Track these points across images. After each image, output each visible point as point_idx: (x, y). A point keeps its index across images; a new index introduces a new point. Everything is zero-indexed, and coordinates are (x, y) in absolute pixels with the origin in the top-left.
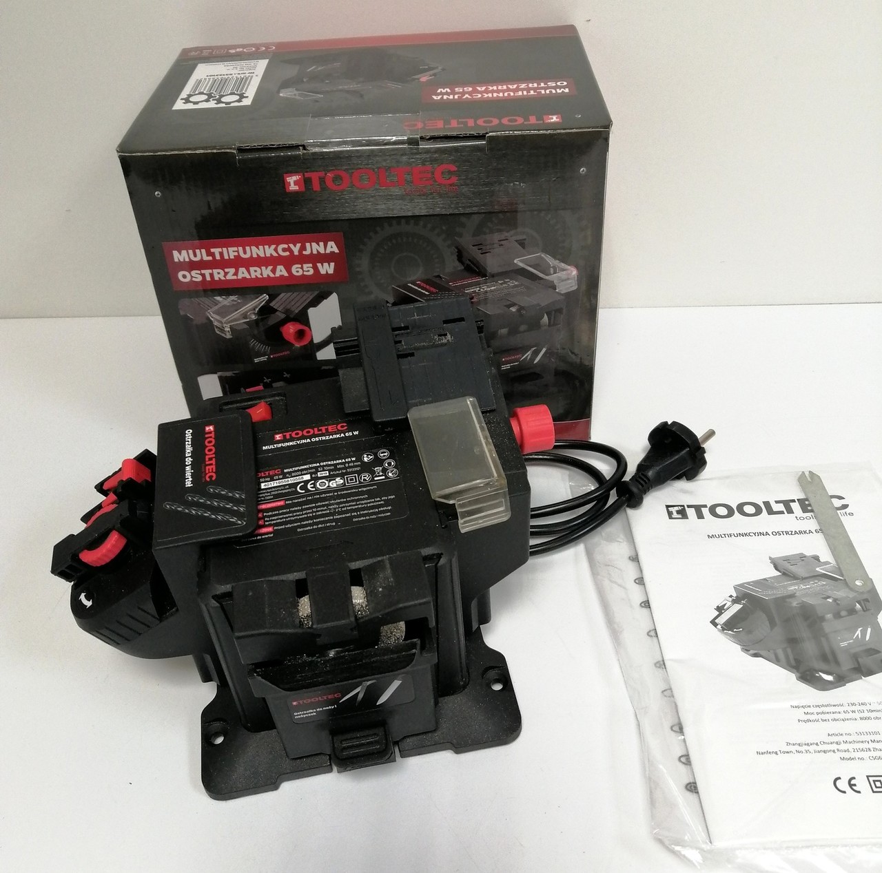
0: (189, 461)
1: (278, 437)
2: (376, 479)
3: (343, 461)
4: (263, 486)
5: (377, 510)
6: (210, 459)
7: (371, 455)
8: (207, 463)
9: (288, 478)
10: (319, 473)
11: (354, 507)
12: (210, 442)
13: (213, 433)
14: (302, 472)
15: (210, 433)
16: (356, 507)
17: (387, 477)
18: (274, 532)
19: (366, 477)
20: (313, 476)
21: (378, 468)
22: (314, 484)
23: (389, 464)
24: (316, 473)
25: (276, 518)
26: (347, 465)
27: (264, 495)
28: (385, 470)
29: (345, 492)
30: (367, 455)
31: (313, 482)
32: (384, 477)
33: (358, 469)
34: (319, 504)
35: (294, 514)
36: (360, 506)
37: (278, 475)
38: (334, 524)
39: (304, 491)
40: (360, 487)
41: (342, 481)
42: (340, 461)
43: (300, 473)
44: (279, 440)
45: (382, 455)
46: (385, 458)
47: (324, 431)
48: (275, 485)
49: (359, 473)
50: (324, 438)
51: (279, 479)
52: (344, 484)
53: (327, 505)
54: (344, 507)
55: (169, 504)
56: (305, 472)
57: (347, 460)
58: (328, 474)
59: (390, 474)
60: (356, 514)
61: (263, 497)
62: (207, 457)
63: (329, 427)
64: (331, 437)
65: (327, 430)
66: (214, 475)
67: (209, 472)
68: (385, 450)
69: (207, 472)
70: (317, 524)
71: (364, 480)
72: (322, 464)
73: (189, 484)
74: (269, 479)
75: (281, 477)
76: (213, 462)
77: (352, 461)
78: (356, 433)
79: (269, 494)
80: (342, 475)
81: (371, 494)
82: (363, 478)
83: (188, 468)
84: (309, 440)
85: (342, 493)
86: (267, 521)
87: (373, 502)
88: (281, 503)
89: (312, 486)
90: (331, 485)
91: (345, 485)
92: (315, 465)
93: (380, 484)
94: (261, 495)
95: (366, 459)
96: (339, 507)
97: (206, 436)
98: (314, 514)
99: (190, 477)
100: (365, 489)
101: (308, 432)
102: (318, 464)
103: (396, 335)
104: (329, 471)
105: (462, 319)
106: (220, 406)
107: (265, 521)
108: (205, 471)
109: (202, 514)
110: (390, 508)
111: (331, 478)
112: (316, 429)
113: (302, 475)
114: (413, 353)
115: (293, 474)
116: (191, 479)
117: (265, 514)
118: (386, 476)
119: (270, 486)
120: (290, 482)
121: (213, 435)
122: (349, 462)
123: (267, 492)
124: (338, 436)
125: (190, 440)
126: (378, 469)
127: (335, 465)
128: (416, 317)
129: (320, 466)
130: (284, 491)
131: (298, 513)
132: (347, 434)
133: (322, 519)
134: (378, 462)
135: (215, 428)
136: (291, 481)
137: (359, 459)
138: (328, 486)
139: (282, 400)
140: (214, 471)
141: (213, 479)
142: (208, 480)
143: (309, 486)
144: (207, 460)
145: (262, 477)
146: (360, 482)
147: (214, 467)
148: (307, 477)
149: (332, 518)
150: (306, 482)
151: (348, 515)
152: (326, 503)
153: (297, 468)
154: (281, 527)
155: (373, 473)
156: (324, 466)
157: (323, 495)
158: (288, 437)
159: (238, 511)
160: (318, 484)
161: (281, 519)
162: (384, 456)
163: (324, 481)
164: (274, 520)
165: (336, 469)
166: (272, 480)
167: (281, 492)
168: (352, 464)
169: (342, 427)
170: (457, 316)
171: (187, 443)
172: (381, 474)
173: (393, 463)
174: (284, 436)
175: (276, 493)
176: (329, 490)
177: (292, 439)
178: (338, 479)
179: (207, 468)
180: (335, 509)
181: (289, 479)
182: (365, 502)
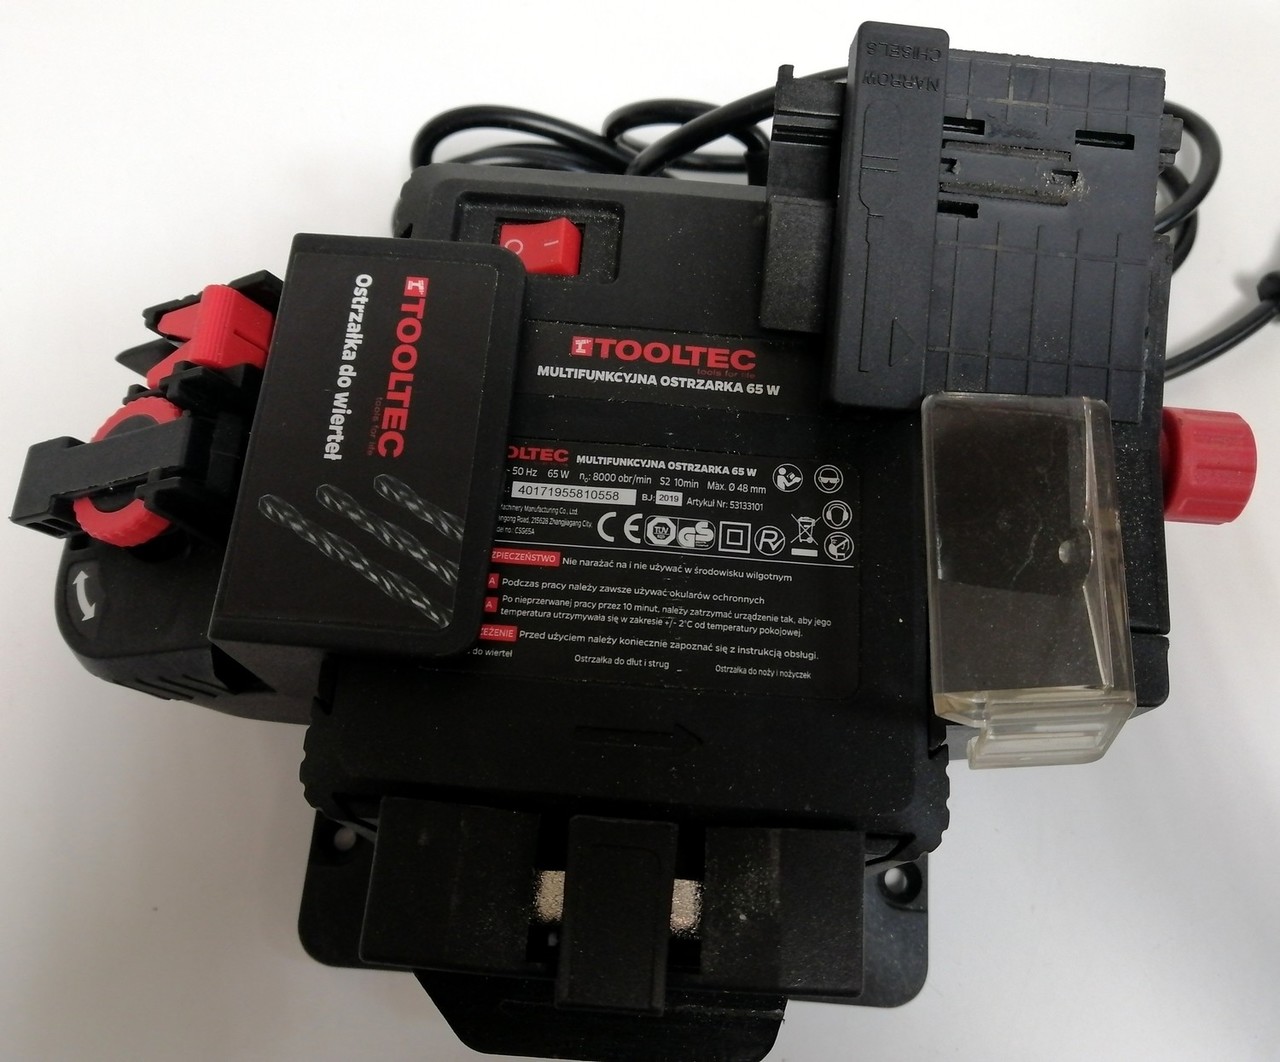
0: (346, 375)
1: (581, 345)
2: (795, 552)
3: (726, 470)
4: (517, 490)
5: (780, 654)
6: (400, 386)
7: (797, 475)
8: (391, 396)
9: (581, 483)
10: (658, 493)
11: (724, 628)
12: (409, 330)
13: (422, 302)
14: (617, 478)
15: (415, 300)
16: (730, 628)
17: (823, 556)
18: (518, 644)
19: (771, 538)
20: (644, 497)
21: (806, 519)
22: (642, 524)
23: (837, 514)
24: (651, 489)
25: (528, 601)
26: (732, 487)
27: (513, 519)
28: (821, 532)
29: (712, 572)
30: (789, 470)
31: (639, 516)
32: (814, 553)
33: (757, 507)
34: (641, 591)
35: (577, 604)
36: (740, 628)
37: (560, 467)
38: (666, 666)
39: (611, 539)
40: (753, 567)
41: (709, 536)
42: (718, 470)
43: (611, 477)
44: (580, 357)
45: (824, 480)
46: (829, 491)
47: (696, 362)
48: (547, 496)
49: (758, 520)
50: (691, 383)
51: (560, 481)
52: (712, 547)
53: (662, 602)
54: (699, 619)
55: (274, 504)
56: (625, 479)
57: (735, 471)
58: (679, 503)
59: (833, 549)
60: (725, 649)
61: (509, 524)
62: (394, 377)
63: (712, 352)
64: (710, 385)
65: (704, 357)
66: (399, 439)
67: (389, 429)
68: (833, 467)
69: (385, 426)
70: (627, 651)
71: (766, 547)
72: (672, 465)
73: (332, 452)
74: (533, 473)
75: (565, 475)
76: (405, 397)
77: (745, 479)
78: (773, 390)
79: (525, 520)
80: (713, 517)
81: (778, 599)
82: (763, 540)
83: (341, 399)
84: (653, 380)
85: (706, 572)
86: (507, 605)
87: (775, 625)
88: (549, 559)
89: (636, 528)
90: (681, 540)
91: (714, 550)
92: (653, 464)
93: (801, 570)
94: (506, 519)
95: (781, 483)
96: (688, 617)
97: (405, 307)
98: (624, 620)
99: (339, 429)
100: (762, 577)
101: (657, 353)
102: (662, 465)
103: (945, 141)
104: (688, 493)
105: (1128, 142)
106: (458, 202)
107: (502, 605)
108: (380, 422)
109: (347, 561)
110: (812, 657)
111: (685, 516)
112: (677, 349)
113: (617, 485)
114: (976, 207)
115: (596, 477)
116: (339, 437)
117: (505, 581)
118: (821, 553)
119: (533, 496)
120: (584, 500)
121: (420, 309)
122: (738, 480)
123: (524, 514)
124: (727, 387)
125: (361, 308)
126: (805, 522)
127: (704, 478)
128: (1011, 101)
129: (666, 472)
130: (564, 523)
131: (586, 605)
132: (750, 388)
133: (641, 643)
134: (810, 499)
135: (429, 288)
136: (587, 495)
137: (766, 478)
138: (675, 542)
139: (612, 222)
140: (403, 427)
141: (397, 453)
142: (383, 452)
143: (629, 528)
144: (392, 386)
145: (519, 462)
146: (754, 553)
147: (404, 413)
148: (628, 497)
149: (664, 644)
150: (624, 511)
151: (706, 648)
152: (660, 593)
153: (608, 461)
154: (537, 635)
155: (790, 530)
156: (675, 474)
157: (656, 568)
158: (605, 354)
159: (436, 578)
160: (650, 526)
161: (541, 608)
162: (829, 485)
163: (665, 520)
164: (523, 607)
165: (703, 493)
166: (542, 478)
167: (557, 522)
168: (743, 488)
169: (743, 360)
170: (1118, 128)
171: (352, 315)
172: (810, 540)
173: (845, 516)
174: (597, 347)
175: (545, 521)
176: (674, 554)
177: (612, 364)
178: (702, 525)
179: (388, 411)
180: (678, 617)
181: (584, 489)
182: (755, 617)
